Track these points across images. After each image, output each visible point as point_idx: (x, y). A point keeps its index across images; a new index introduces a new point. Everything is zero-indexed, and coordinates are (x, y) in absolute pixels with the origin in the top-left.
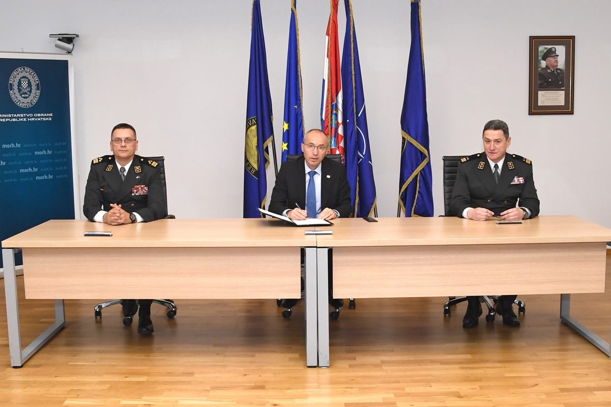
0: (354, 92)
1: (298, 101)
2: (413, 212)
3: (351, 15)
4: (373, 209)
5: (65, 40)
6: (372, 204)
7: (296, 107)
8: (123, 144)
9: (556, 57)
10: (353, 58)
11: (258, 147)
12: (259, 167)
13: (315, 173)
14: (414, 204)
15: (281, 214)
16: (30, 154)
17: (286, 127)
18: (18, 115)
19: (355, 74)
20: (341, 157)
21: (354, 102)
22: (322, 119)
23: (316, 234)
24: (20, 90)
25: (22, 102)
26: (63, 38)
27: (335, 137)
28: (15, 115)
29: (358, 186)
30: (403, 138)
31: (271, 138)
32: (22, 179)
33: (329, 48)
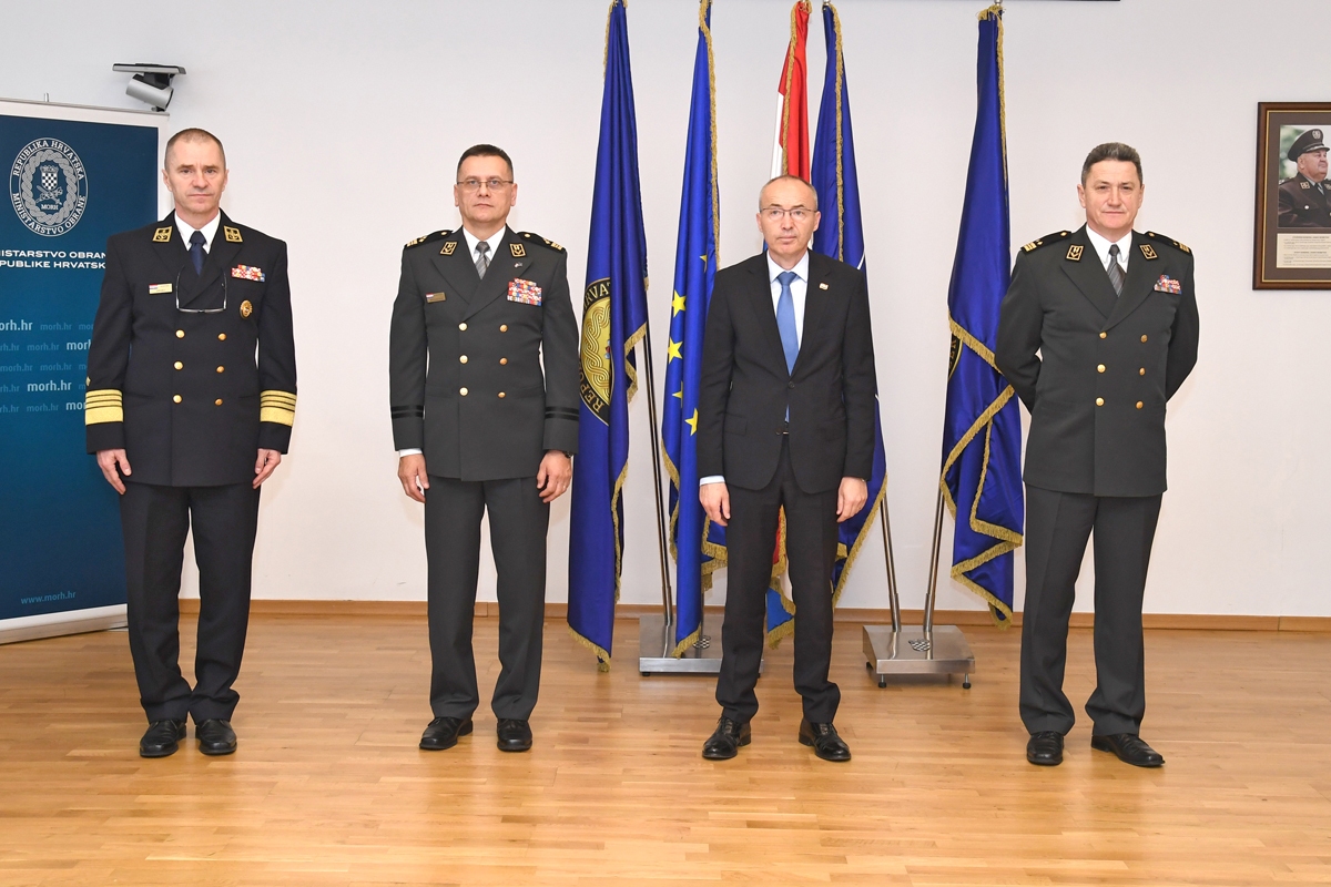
0: (841, 226)
1: (710, 246)
2: (974, 513)
3: (837, 48)
4: (878, 503)
5: (153, 80)
6: (877, 492)
7: (704, 258)
8: (484, 190)
9: (1323, 154)
10: (839, 148)
11: (611, 349)
12: (612, 397)
14: (978, 496)
16: (55, 347)
17: (679, 304)
18: (31, 253)
19: (843, 186)
21: (841, 250)
24: (36, 194)
25: (41, 221)
26: (145, 73)
28: (22, 253)
30: (954, 338)
31: (641, 331)
32: (30, 408)
33: (786, 123)
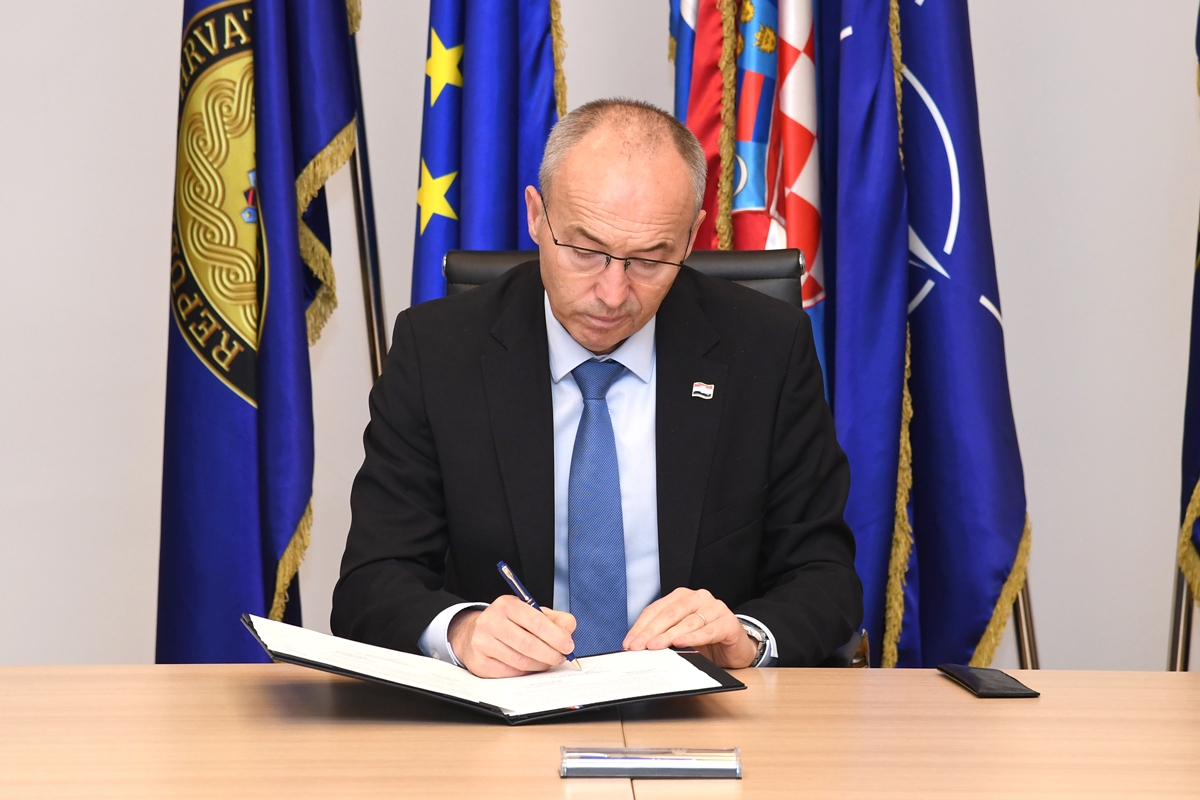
4: (1003, 608)
6: (1002, 576)
11: (261, 196)
13: (620, 371)
15: (411, 643)
17: (444, 66)
20: (799, 270)
22: (676, 22)
23: (635, 775)
27: (761, 138)
29: (905, 461)
31: (346, 140)
